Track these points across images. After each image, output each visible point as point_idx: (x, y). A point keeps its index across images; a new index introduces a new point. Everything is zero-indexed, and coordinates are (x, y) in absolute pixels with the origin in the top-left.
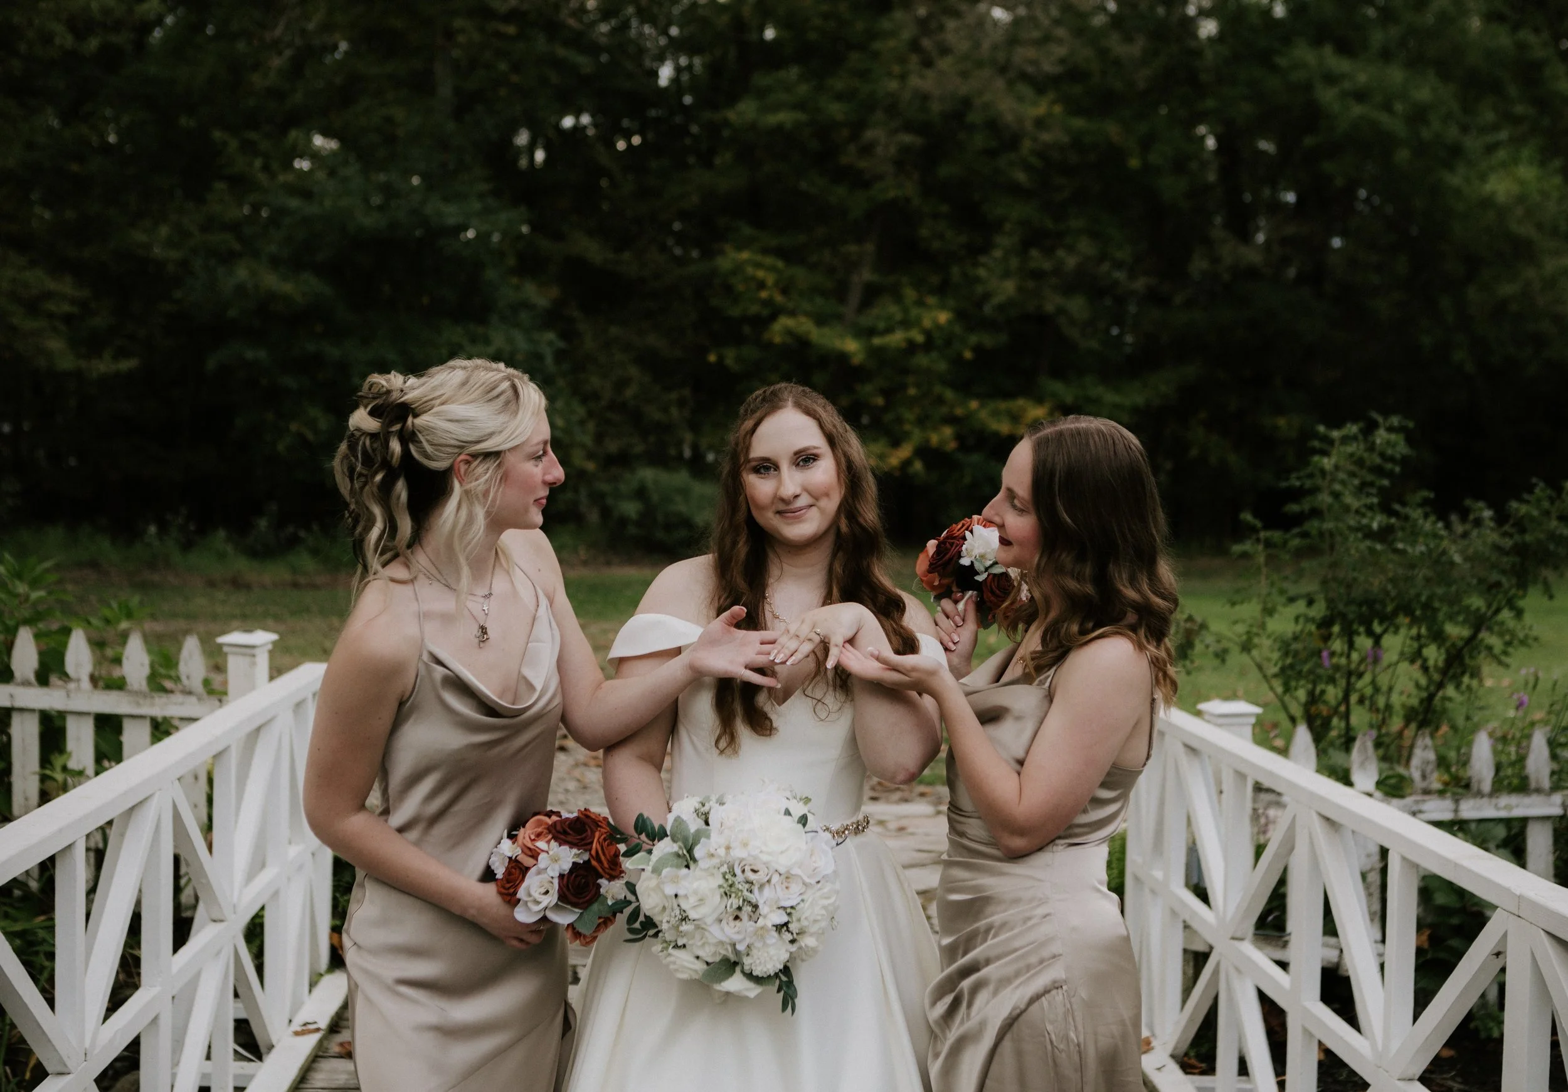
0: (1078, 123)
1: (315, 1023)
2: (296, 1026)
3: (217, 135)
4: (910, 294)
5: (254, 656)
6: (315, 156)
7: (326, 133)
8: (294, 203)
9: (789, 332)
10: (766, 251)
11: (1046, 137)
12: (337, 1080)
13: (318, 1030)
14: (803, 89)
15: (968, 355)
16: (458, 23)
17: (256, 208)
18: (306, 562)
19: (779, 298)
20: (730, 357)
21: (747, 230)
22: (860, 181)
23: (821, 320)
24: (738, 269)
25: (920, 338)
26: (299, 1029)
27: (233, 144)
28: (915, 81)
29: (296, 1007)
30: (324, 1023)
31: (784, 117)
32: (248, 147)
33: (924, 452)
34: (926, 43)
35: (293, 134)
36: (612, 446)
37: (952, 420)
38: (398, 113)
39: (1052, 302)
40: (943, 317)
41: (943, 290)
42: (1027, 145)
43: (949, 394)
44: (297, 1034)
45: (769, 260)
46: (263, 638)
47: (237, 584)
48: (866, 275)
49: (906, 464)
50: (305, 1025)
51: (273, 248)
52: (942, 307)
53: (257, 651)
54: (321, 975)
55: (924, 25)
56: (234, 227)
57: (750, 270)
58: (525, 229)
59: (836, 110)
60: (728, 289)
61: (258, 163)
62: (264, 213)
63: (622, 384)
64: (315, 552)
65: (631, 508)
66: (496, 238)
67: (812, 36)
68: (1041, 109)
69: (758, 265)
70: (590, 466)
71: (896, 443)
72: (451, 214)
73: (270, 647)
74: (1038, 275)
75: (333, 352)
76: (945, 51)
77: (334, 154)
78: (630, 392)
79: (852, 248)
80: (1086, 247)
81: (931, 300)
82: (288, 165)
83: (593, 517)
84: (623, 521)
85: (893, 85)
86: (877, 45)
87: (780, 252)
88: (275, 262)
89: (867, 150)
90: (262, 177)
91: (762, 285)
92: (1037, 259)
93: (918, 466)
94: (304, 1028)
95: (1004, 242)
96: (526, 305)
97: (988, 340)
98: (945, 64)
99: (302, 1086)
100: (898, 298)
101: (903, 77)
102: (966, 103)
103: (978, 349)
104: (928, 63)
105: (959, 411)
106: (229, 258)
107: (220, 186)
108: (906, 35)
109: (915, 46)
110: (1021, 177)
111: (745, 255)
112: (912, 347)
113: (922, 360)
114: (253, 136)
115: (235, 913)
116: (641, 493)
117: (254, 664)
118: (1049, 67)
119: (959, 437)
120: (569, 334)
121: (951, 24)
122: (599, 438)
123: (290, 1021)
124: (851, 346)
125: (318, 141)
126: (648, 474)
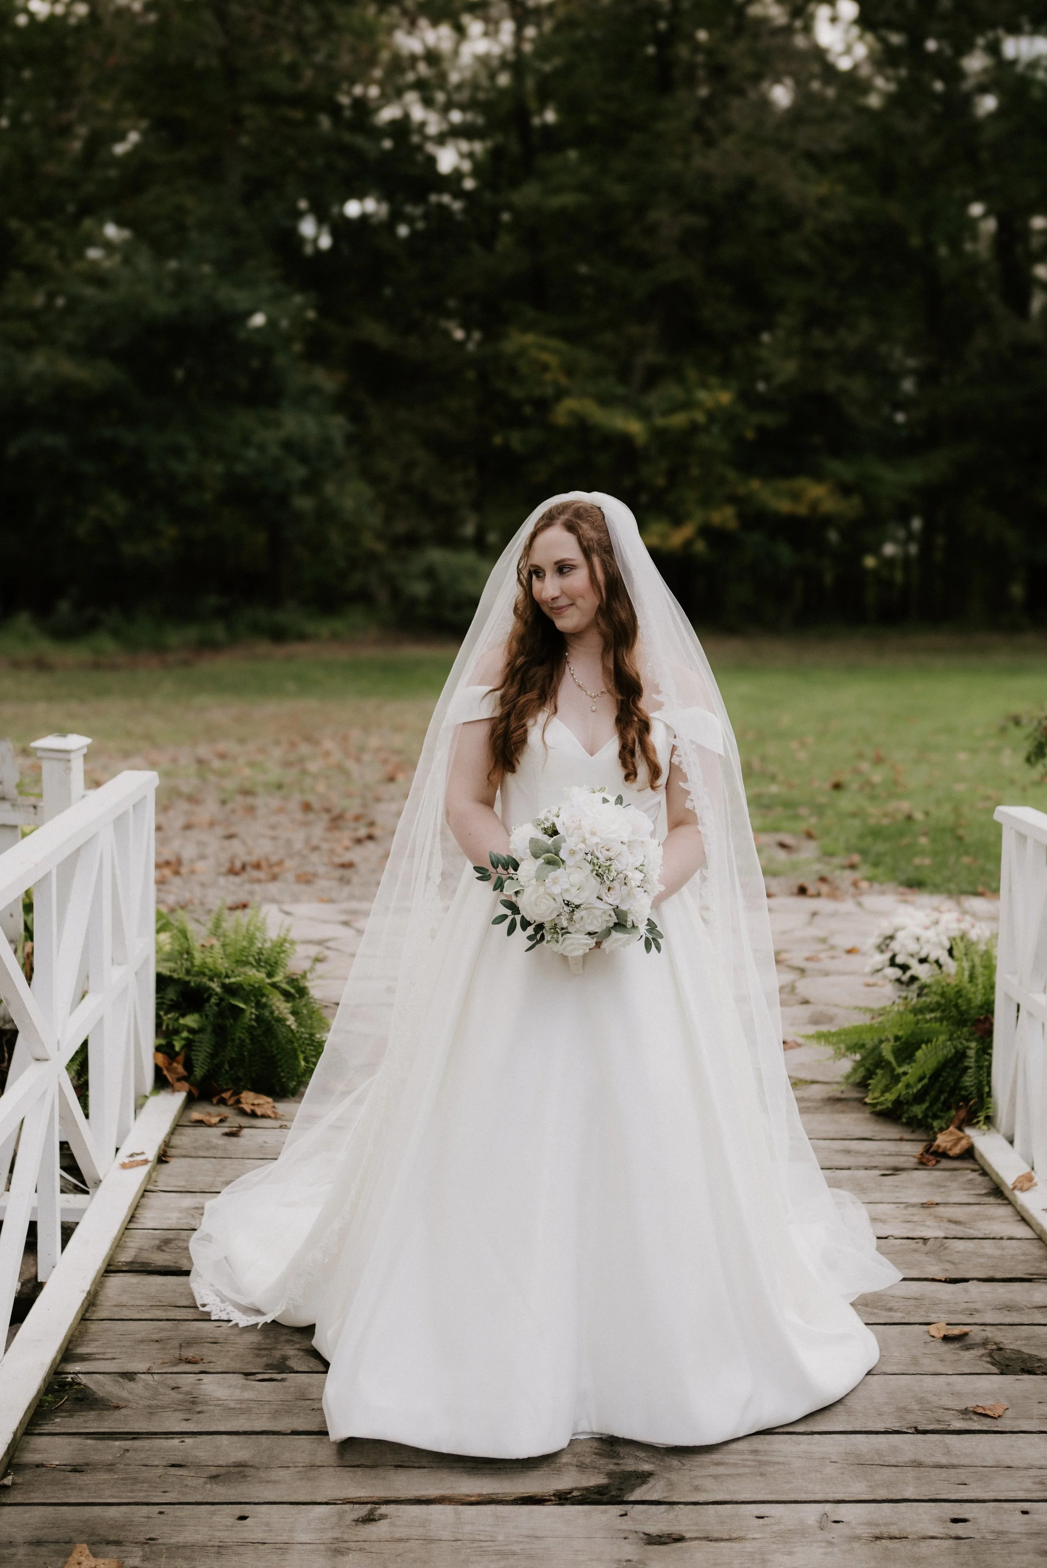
0: (860, 202)
1: (143, 1153)
2: (123, 1157)
3: (14, 224)
4: (692, 374)
5: (69, 761)
6: (108, 246)
7: (121, 223)
8: (90, 291)
9: (573, 414)
10: (551, 333)
11: (830, 216)
12: (169, 1219)
13: (146, 1162)
14: (587, 171)
15: (750, 434)
16: (248, 109)
17: (51, 296)
18: (107, 644)
19: (563, 381)
20: (516, 440)
21: (530, 313)
22: (643, 262)
23: (605, 401)
24: (522, 352)
25: (700, 417)
26: (127, 1160)
27: (29, 234)
28: (698, 161)
29: (123, 1134)
30: (151, 1154)
31: (567, 200)
32: (43, 236)
33: (707, 532)
34: (710, 123)
35: (88, 224)
36: (401, 527)
37: (732, 499)
38: (189, 201)
39: (833, 382)
40: (725, 397)
41: (726, 371)
42: (809, 225)
43: (731, 475)
44: (124, 1166)
45: (554, 343)
46: (77, 742)
47: (41, 665)
48: (651, 356)
49: (688, 544)
50: (132, 1156)
51: (68, 336)
52: (725, 387)
53: (72, 756)
54: (146, 1097)
55: (707, 105)
56: (31, 315)
57: (534, 353)
58: (311, 314)
59: (619, 191)
60: (512, 372)
61: (54, 252)
62: (60, 302)
63: (409, 466)
64: (116, 634)
65: (420, 589)
66: (284, 323)
67: (592, 119)
68: (820, 188)
69: (543, 348)
70: (379, 547)
71: (677, 521)
72: (241, 298)
73: (85, 751)
74: (819, 355)
75: (129, 438)
76: (728, 129)
77: (126, 242)
78: (417, 475)
79: (634, 330)
80: (866, 326)
81: (714, 381)
82: (81, 255)
83: (383, 596)
84: (413, 602)
85: (676, 165)
86: (661, 126)
87: (566, 335)
88: (72, 350)
89: (651, 231)
90: (57, 266)
91: (545, 368)
92: (819, 339)
93: (700, 546)
94: (132, 1159)
95: (786, 320)
96: (314, 390)
97: (771, 420)
98: (729, 143)
99: (132, 1226)
100: (680, 379)
101: (687, 157)
102: (748, 184)
103: (761, 430)
104: (710, 142)
105: (741, 490)
106: (26, 346)
107: (17, 276)
108: (690, 114)
109: (698, 126)
110: (803, 256)
111: (529, 338)
112: (694, 429)
113: (704, 441)
114: (47, 224)
115: (59, 1050)
116: (430, 574)
117: (69, 770)
118: (834, 145)
119: (741, 516)
120: (357, 417)
121: (736, 103)
122: (388, 519)
123: (117, 1149)
124: (635, 427)
125: (111, 231)
126: (436, 556)
